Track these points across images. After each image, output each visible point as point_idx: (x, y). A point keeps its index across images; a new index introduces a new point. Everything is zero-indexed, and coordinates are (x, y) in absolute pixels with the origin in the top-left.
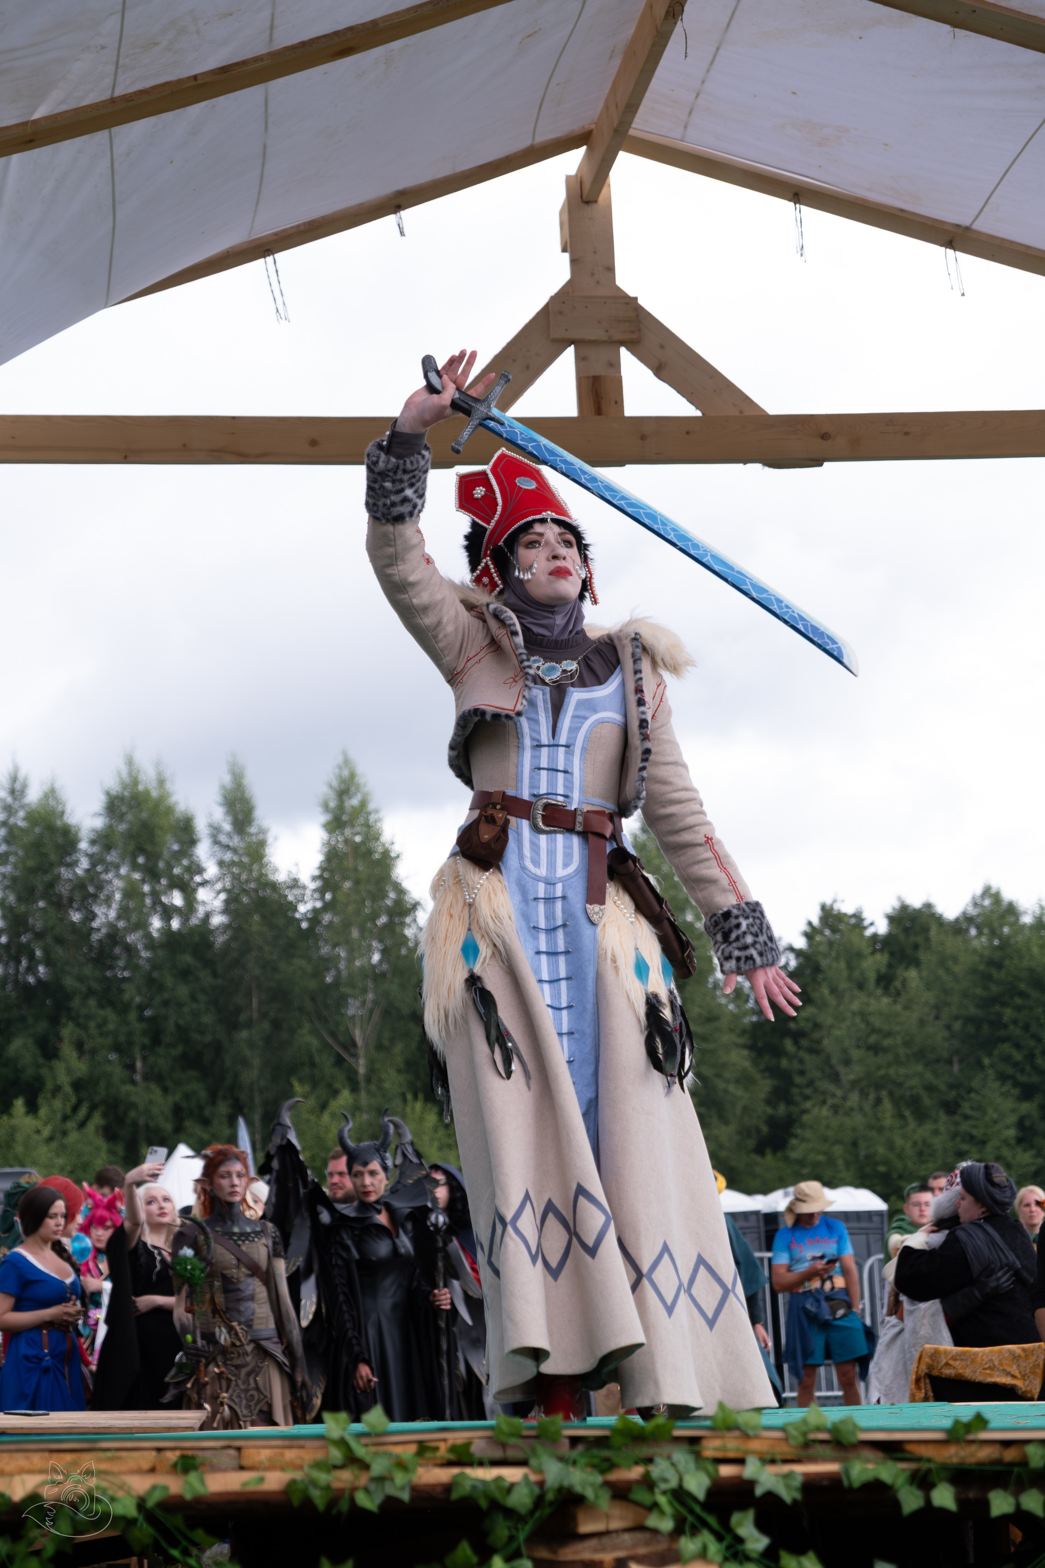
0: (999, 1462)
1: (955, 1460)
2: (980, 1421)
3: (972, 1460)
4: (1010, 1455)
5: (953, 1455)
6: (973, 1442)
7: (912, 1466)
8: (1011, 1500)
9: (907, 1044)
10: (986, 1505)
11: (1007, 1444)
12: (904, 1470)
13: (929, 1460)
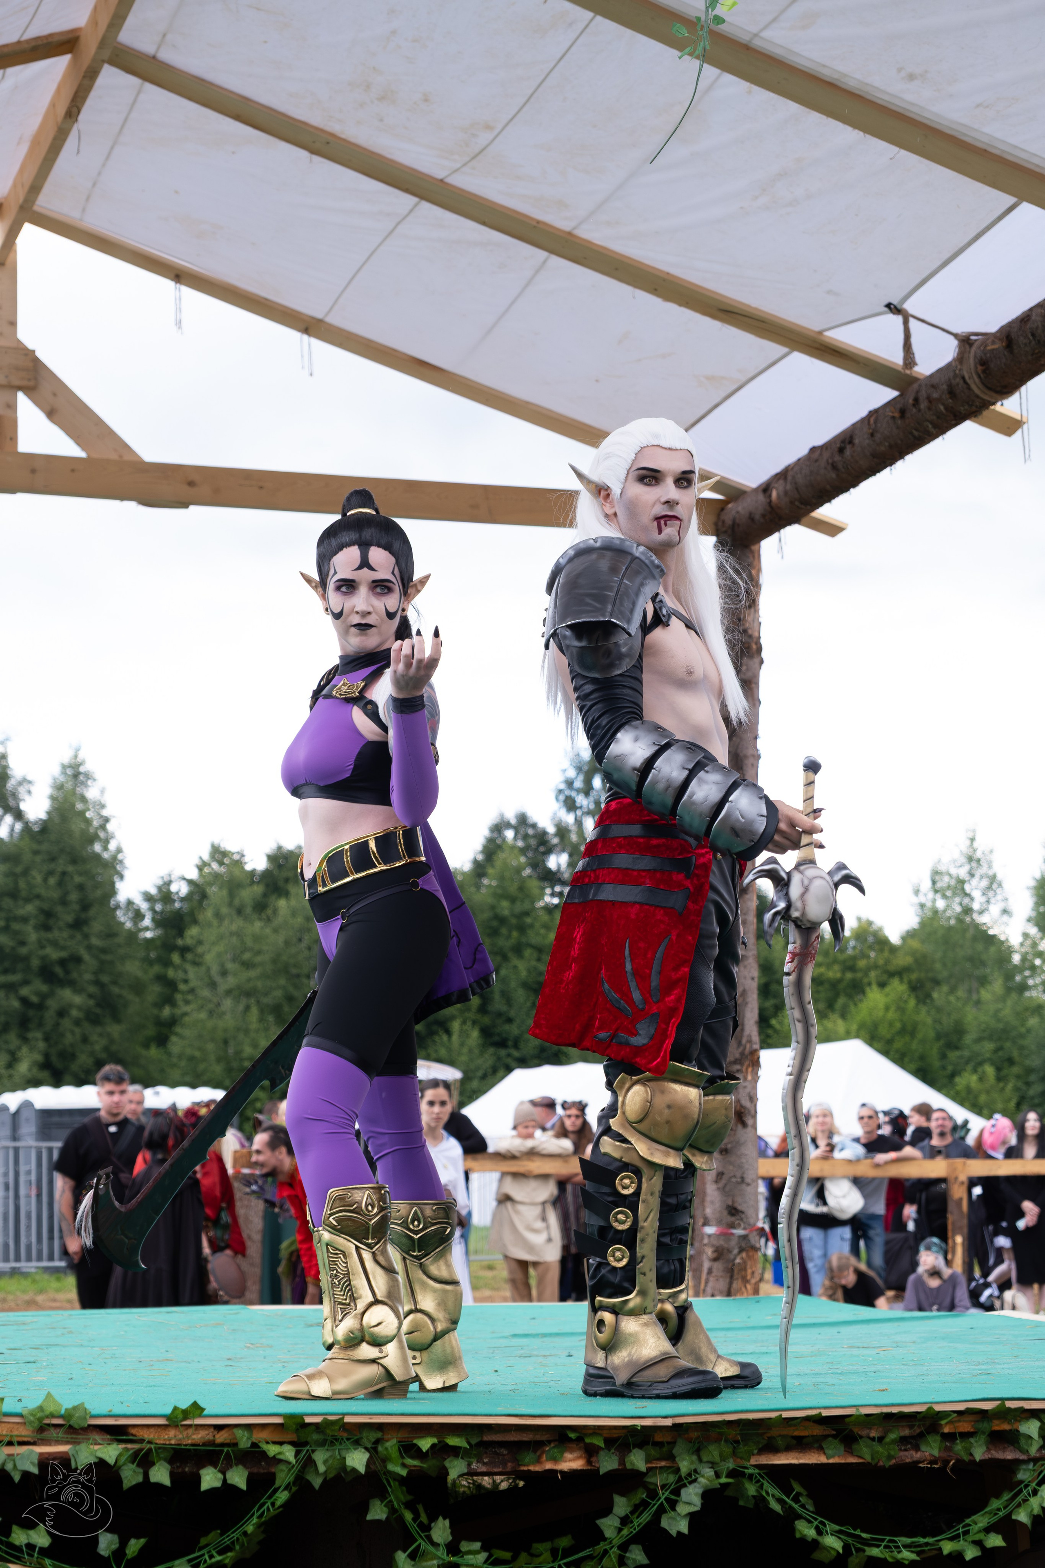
0: (212, 1443)
1: (173, 1442)
2: (196, 1409)
3: (190, 1442)
4: (221, 1437)
5: (172, 1437)
6: (190, 1426)
7: (137, 1446)
8: (220, 1476)
9: (274, 961)
10: (198, 1480)
11: (219, 1428)
12: (127, 1449)
13: (150, 1442)
